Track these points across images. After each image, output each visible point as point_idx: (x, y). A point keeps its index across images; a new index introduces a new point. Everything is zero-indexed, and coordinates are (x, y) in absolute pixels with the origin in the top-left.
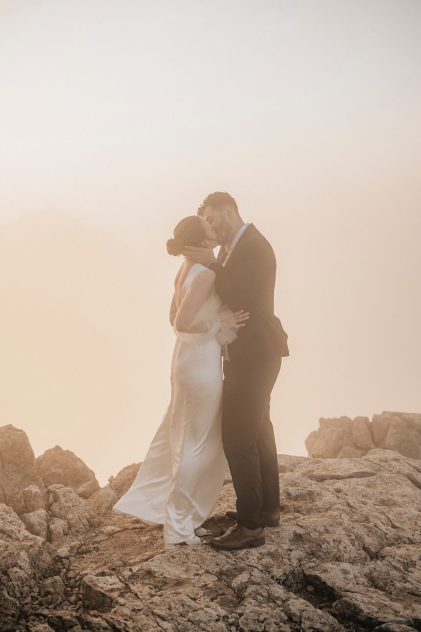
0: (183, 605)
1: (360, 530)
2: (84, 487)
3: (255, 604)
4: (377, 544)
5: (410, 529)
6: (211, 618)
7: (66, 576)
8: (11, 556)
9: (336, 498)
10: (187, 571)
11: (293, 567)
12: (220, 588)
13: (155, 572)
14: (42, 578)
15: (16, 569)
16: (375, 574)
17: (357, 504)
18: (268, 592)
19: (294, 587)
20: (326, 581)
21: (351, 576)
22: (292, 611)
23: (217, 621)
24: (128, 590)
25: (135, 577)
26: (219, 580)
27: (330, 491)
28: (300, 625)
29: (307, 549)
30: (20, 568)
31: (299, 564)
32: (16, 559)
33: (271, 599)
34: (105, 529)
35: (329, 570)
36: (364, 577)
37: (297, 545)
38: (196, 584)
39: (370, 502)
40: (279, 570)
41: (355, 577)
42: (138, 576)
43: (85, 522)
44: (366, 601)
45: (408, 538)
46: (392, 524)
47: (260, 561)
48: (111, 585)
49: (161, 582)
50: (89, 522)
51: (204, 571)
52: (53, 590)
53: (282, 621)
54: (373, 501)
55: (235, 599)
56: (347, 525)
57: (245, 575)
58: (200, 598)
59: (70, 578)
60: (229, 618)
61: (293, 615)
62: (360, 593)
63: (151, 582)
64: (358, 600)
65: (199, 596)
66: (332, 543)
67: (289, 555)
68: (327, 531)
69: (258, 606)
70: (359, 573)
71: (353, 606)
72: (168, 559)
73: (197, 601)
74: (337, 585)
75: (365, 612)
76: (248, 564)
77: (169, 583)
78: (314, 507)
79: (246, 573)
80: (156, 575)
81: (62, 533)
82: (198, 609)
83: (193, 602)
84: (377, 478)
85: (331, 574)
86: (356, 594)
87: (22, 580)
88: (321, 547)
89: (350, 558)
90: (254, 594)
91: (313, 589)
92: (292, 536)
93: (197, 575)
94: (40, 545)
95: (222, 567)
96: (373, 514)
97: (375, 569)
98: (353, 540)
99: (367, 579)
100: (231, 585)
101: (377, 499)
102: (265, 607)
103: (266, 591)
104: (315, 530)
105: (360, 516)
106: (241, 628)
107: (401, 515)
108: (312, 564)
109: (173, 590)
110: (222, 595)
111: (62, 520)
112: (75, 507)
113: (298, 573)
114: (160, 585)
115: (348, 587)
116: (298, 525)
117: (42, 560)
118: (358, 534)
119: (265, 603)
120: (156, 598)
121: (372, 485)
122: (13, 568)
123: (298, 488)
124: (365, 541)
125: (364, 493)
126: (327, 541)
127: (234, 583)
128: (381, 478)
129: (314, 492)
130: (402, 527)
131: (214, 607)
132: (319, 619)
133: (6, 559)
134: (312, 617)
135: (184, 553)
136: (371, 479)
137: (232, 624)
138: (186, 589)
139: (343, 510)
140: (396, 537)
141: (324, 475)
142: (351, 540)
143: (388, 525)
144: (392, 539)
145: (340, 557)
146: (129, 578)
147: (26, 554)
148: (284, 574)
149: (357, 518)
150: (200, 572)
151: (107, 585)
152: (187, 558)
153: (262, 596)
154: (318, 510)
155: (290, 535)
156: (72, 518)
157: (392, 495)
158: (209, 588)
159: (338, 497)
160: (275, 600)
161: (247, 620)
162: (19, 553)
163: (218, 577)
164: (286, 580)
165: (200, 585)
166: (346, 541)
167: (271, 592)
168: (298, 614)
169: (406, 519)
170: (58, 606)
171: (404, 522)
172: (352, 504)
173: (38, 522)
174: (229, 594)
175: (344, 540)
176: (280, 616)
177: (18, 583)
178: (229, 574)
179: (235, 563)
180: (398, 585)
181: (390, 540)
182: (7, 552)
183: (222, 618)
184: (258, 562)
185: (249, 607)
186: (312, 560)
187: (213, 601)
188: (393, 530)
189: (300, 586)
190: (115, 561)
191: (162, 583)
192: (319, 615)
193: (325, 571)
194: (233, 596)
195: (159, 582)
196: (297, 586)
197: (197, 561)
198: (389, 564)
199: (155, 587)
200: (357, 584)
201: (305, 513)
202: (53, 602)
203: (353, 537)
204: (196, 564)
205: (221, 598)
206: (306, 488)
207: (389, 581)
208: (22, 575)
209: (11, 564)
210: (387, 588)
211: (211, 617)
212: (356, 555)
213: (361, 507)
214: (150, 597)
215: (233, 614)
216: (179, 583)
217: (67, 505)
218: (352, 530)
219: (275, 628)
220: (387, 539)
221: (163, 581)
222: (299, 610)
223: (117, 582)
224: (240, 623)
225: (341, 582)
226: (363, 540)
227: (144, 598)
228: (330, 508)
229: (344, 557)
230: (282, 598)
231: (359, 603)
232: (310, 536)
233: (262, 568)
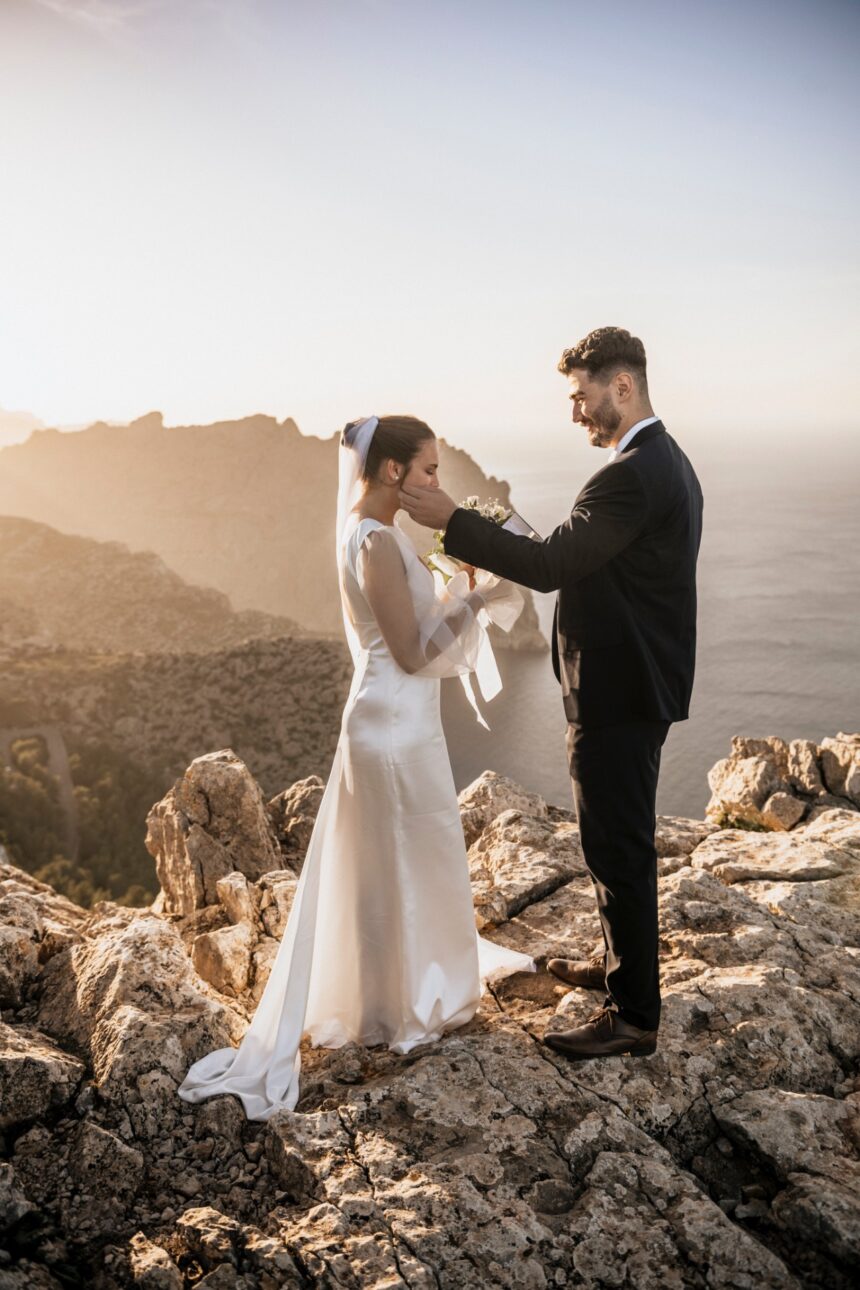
0: (457, 1211)
1: (822, 1009)
3: (611, 1207)
4: (854, 1038)
6: (514, 1249)
8: (148, 1048)
9: (773, 929)
10: (478, 1105)
11: (691, 1096)
12: (541, 1159)
13: (414, 1107)
15: (155, 1075)
17: (813, 943)
18: (639, 1175)
19: (691, 1140)
20: (759, 1141)
21: (809, 1128)
22: (688, 1238)
23: (527, 1254)
24: (351, 1156)
25: (372, 1118)
26: (541, 1134)
27: (760, 912)
28: (704, 1275)
29: (720, 1054)
30: (165, 1071)
31: (703, 1090)
32: (157, 1053)
33: (643, 1191)
35: (764, 1112)
36: (836, 1127)
37: (698, 1040)
38: (492, 1145)
39: (837, 936)
40: (662, 1106)
41: (819, 1130)
42: (379, 1114)
44: (846, 1206)
47: (625, 1086)
48: (322, 1138)
49: (422, 1134)
51: (512, 1106)
52: (216, 1128)
53: (665, 1259)
54: (842, 935)
55: (569, 1186)
56: (796, 997)
57: (593, 1124)
58: (495, 1187)
60: (551, 1246)
61: (690, 1249)
62: (831, 1179)
63: (402, 1134)
64: (828, 1206)
65: (494, 1181)
66: (767, 1038)
67: (683, 1065)
68: (758, 1010)
69: (616, 1212)
70: (825, 1118)
71: (818, 1222)
72: (445, 1073)
73: (490, 1193)
75: (844, 1238)
76: (600, 1093)
77: (437, 1139)
78: (732, 950)
79: (596, 1117)
80: (415, 1115)
82: (489, 1222)
83: (479, 1198)
84: (847, 882)
85: (770, 1123)
86: (821, 1181)
87: (165, 1097)
88: (746, 1045)
89: (804, 1074)
90: (610, 1180)
91: (731, 1149)
92: (690, 1016)
93: (497, 1116)
94: (209, 1023)
95: (550, 1098)
96: (845, 968)
98: (810, 1031)
99: (842, 1135)
100: (563, 1148)
101: (850, 931)
102: (629, 1217)
103: (635, 1172)
104: (734, 1005)
105: (820, 973)
106: (578, 1274)
108: (729, 1092)
109: (443, 1161)
110: (543, 1176)
113: (701, 1112)
114: (419, 1143)
115: (803, 1160)
116: (701, 992)
118: (818, 1017)
119: (631, 1205)
120: (406, 1182)
121: (838, 898)
122: (149, 1071)
123: (703, 903)
124: (833, 1032)
125: (824, 916)
126: (758, 1034)
127: (568, 1144)
128: (853, 882)
129: (730, 914)
131: (524, 1216)
132: (746, 1262)
133: (136, 1054)
134: (732, 1257)
135: (477, 1060)
136: (837, 883)
137: (555, 1264)
138: (469, 1158)
139: (789, 958)
141: (747, 871)
142: (805, 1030)
145: (784, 1072)
146: (361, 1120)
147: (179, 1041)
148: (672, 1114)
149: (815, 975)
150: (503, 1111)
151: (314, 1137)
152: (482, 1069)
153: (626, 1185)
154: (740, 956)
155: (685, 1015)
158: (516, 1159)
159: (777, 927)
160: (652, 1197)
161: (591, 1252)
162: (164, 1041)
163: (538, 1125)
164: (675, 1126)
165: (500, 1149)
166: (795, 1032)
167: (646, 1174)
168: (701, 1247)
170: (221, 1166)
172: (803, 944)
173: (232, 950)
174: (557, 1173)
175: (791, 1031)
176: (662, 1247)
177: (155, 1105)
178: (562, 1115)
179: (574, 1089)
182: (141, 1040)
183: (536, 1248)
184: (622, 1086)
185: (598, 1217)
186: (729, 1080)
187: (522, 1198)
189: (704, 1138)
190: (348, 1059)
191: (424, 1138)
192: (746, 1250)
193: (757, 1114)
194: (566, 1179)
195: (418, 1136)
196: (698, 1139)
197: (500, 1081)
199: (409, 1150)
200: (823, 1148)
201: (715, 961)
202: (213, 1155)
203: (810, 1024)
204: (497, 1088)
205: (539, 1187)
206: (716, 903)
208: (165, 1087)
209: (146, 1063)
211: (514, 1245)
212: (815, 1066)
213: (821, 951)
214: (393, 1179)
215: (562, 1236)
216: (460, 1140)
218: (808, 1009)
219: (650, 1277)
221: (427, 1134)
222: (703, 1235)
223: (336, 1131)
224: (575, 1261)
225: (790, 1146)
226: (829, 1029)
227: (381, 1182)
228: (762, 951)
229: (793, 1071)
230: (667, 1194)
231: (831, 1214)
232: (726, 1019)
233: (629, 1102)
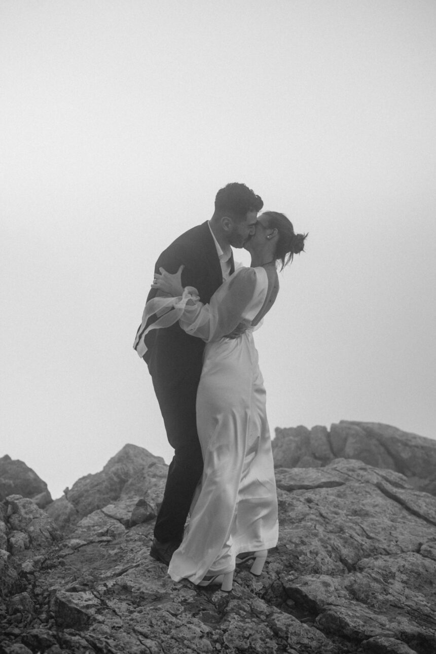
0: (164, 622)
1: (338, 543)
2: (37, 499)
3: (239, 619)
4: (353, 555)
5: (385, 539)
6: (195, 635)
7: (33, 592)
9: (308, 509)
10: (164, 585)
11: (272, 580)
12: (201, 603)
13: (132, 587)
14: (9, 595)
16: (356, 586)
17: (330, 515)
18: (251, 607)
19: (273, 601)
20: (308, 595)
21: (332, 589)
22: (278, 626)
23: (201, 637)
24: (105, 606)
25: (110, 593)
26: (199, 595)
27: (301, 501)
28: (287, 640)
29: (285, 561)
31: (278, 577)
33: (254, 613)
34: (69, 542)
35: (310, 583)
36: (345, 589)
37: (273, 557)
38: (175, 599)
39: (342, 512)
40: (258, 583)
41: (337, 590)
42: (114, 591)
43: (47, 534)
44: (351, 614)
45: (384, 549)
46: (367, 534)
47: (239, 575)
48: (86, 601)
49: (139, 597)
50: (51, 535)
51: (182, 585)
52: (22, 608)
53: (268, 636)
54: (345, 511)
55: (216, 614)
56: (322, 536)
58: (181, 614)
59: (38, 595)
60: (213, 635)
61: (279, 631)
62: (344, 607)
63: (128, 598)
64: (343, 614)
65: (180, 612)
66: (308, 555)
67: (267, 567)
68: (303, 543)
69: (241, 621)
70: (339, 585)
71: (338, 620)
72: (144, 573)
73: (178, 617)
74: (319, 598)
75: (351, 626)
77: (147, 598)
78: (287, 518)
80: (133, 590)
81: (23, 546)
82: (181, 626)
83: (174, 618)
84: (347, 488)
85: (312, 587)
86: (340, 607)
88: (298, 558)
89: (328, 571)
90: (237, 609)
91: (294, 603)
93: (175, 589)
94: (6, 559)
96: (347, 524)
97: (355, 581)
98: (330, 552)
99: (348, 592)
100: (211, 600)
101: (349, 509)
102: (249, 623)
103: (249, 606)
104: (290, 541)
105: (334, 527)
106: (226, 645)
107: (375, 525)
108: (291, 577)
109: (152, 606)
110: (204, 610)
111: (23, 533)
112: (36, 519)
113: (278, 586)
114: (138, 600)
115: (330, 600)
117: (8, 575)
118: (334, 545)
119: (249, 618)
120: (136, 614)
121: (342, 495)
124: (342, 552)
125: (335, 503)
126: (304, 553)
127: (214, 598)
128: (350, 487)
129: (285, 502)
130: (377, 537)
131: (197, 623)
132: (306, 634)
134: (299, 633)
135: (159, 567)
136: (341, 488)
137: (216, 641)
138: (165, 604)
139: (316, 520)
140: (372, 548)
141: (292, 485)
142: (327, 551)
143: (363, 536)
144: (368, 551)
145: (318, 569)
146: (104, 594)
148: (263, 587)
149: (332, 528)
150: (178, 587)
151: (82, 601)
153: (245, 611)
154: (291, 521)
156: (33, 531)
157: (363, 505)
158: (189, 603)
159: (310, 507)
160: (259, 615)
161: (232, 636)
163: (196, 591)
164: (265, 594)
165: (180, 600)
166: (323, 553)
167: (254, 606)
168: (284, 629)
169: (380, 529)
170: (28, 625)
171: (379, 533)
172: (325, 515)
174: (210, 609)
175: (320, 551)
176: (265, 632)
180: (380, 597)
181: (366, 552)
183: (206, 635)
184: (237, 575)
185: (233, 622)
186: (290, 573)
187: (195, 617)
188: (368, 540)
189: (280, 600)
190: (86, 576)
191: (140, 598)
192: (305, 629)
193: (306, 584)
194: (214, 611)
195: (137, 598)
196: (277, 600)
198: (369, 575)
199: (134, 603)
200: (339, 597)
202: (23, 620)
203: (330, 548)
205: (203, 614)
207: (370, 594)
210: (369, 601)
211: (195, 633)
212: (334, 567)
213: (335, 517)
214: (129, 613)
215: (217, 630)
216: (158, 598)
217: (28, 516)
218: (329, 541)
219: (261, 644)
220: (363, 550)
221: (141, 597)
222: (285, 624)
223: (92, 598)
224: (225, 640)
225: (323, 595)
226: (340, 551)
227: (123, 614)
228: (303, 518)
229: (323, 569)
230: (266, 613)
231: (344, 616)
232: (287, 548)
233: (242, 581)
